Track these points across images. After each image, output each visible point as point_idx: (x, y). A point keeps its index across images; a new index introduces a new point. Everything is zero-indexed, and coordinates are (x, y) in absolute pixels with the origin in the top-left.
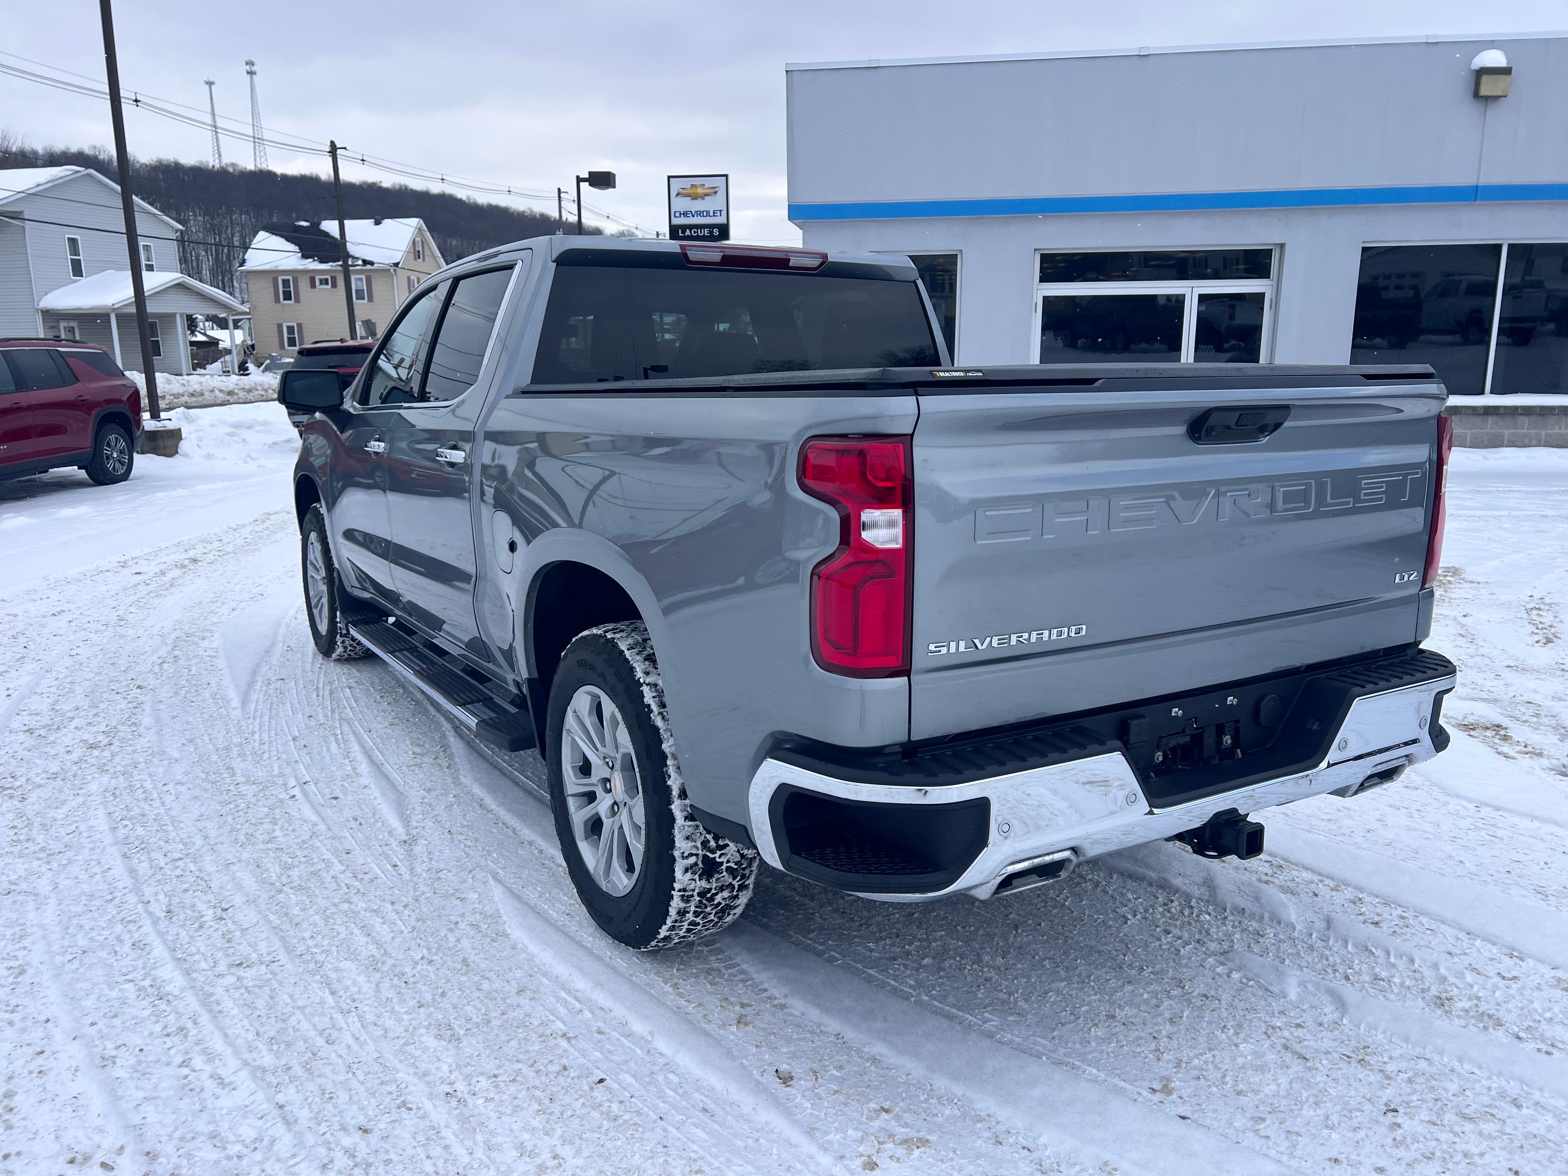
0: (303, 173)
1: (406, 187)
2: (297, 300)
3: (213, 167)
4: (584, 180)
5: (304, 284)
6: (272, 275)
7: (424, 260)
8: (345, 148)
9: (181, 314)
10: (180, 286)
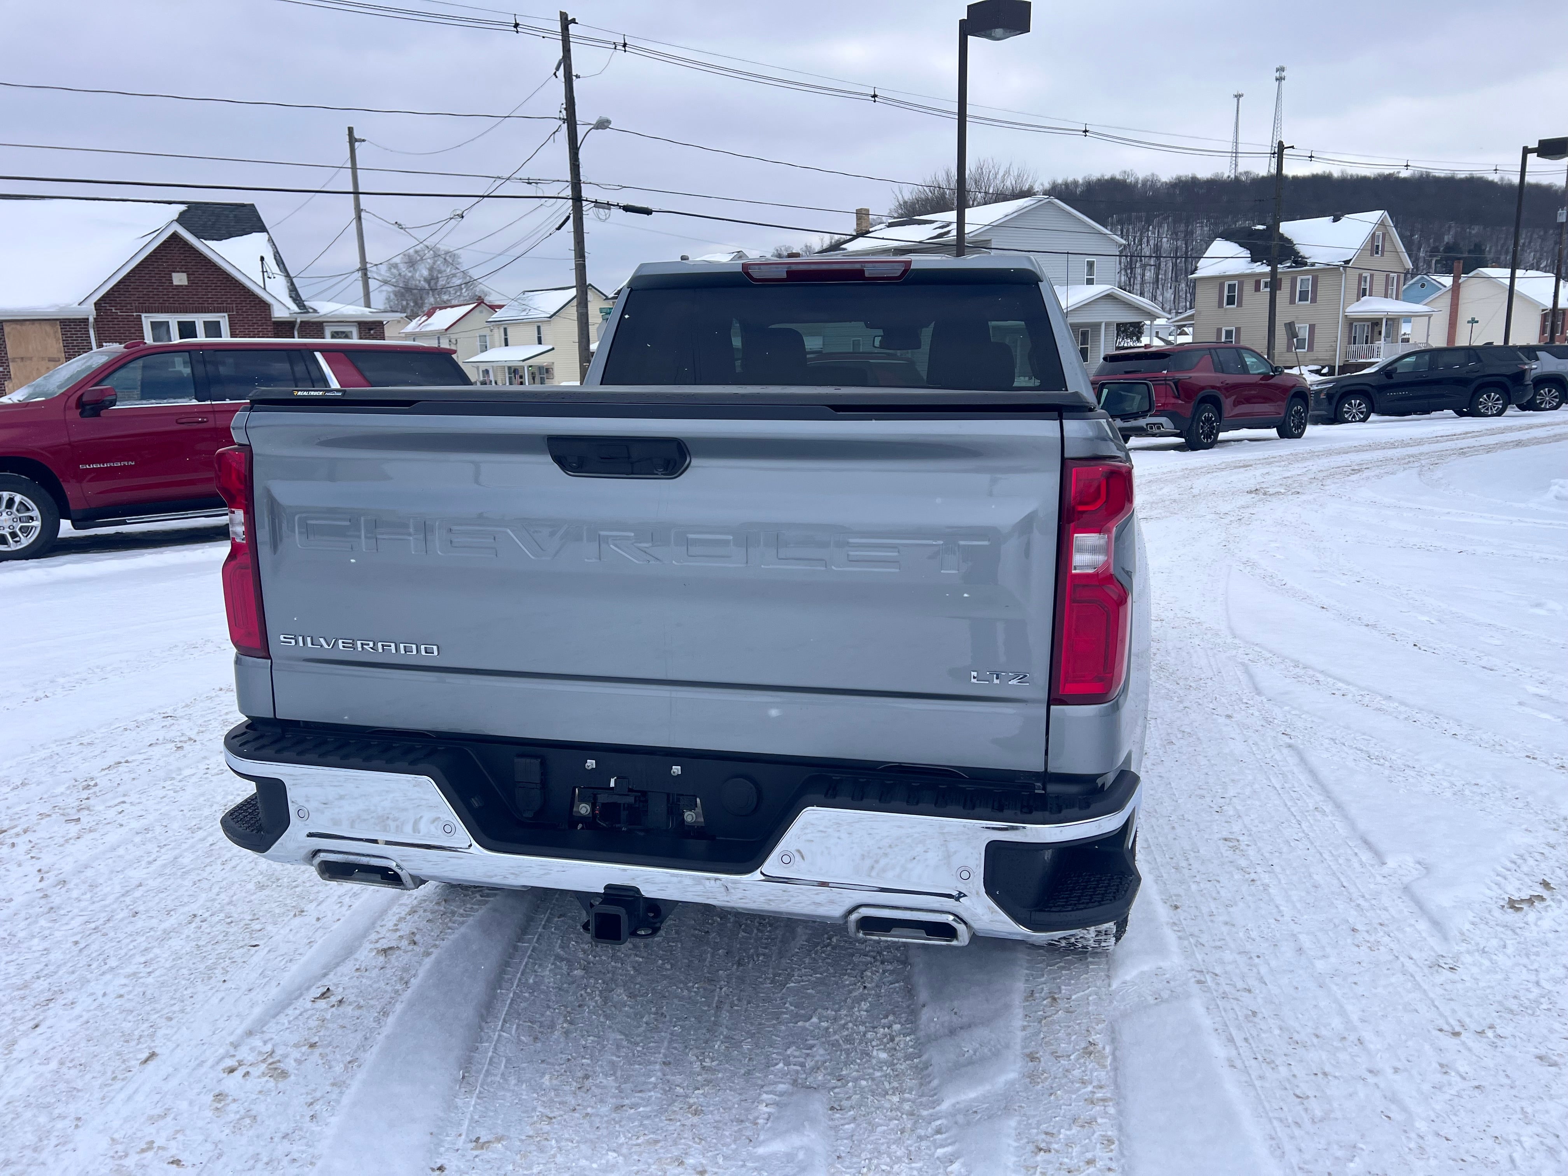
0: (1315, 173)
1: (1428, 174)
2: (1240, 305)
3: (1229, 177)
4: (1532, 151)
5: (1249, 288)
6: (1219, 280)
7: (1382, 255)
8: (1292, 147)
9: (1108, 325)
10: (1109, 297)
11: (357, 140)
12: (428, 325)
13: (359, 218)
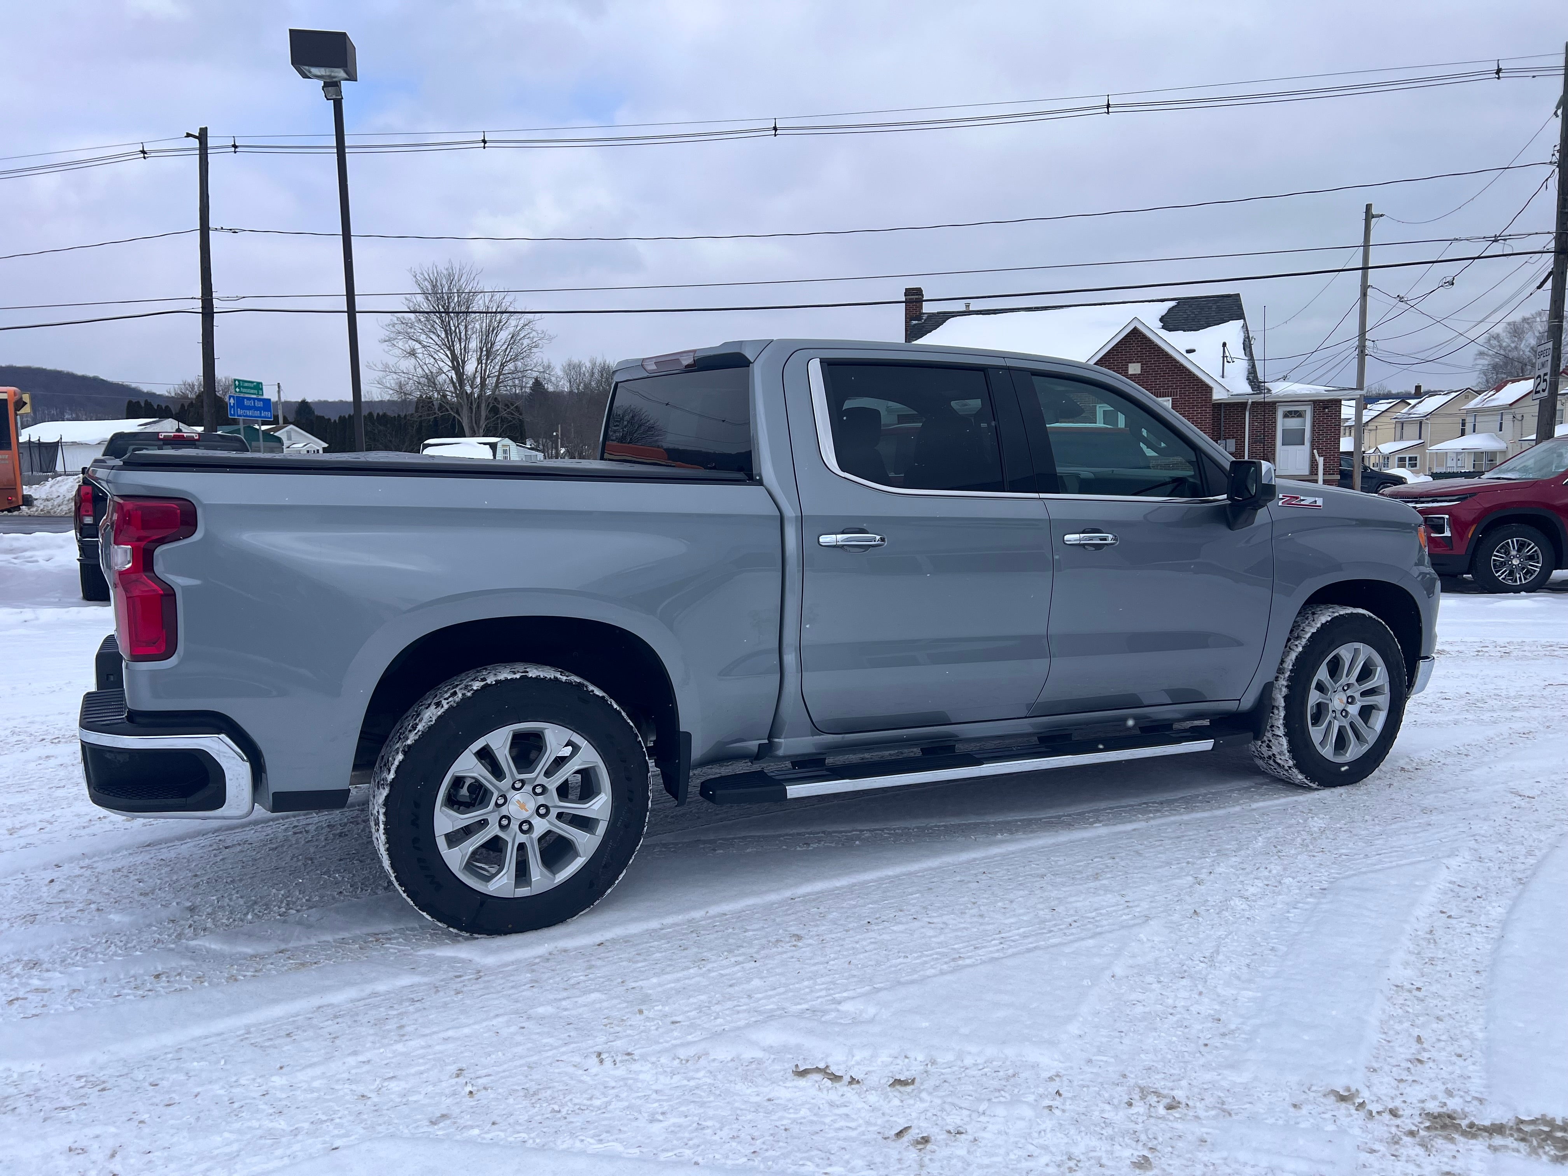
11: (1373, 217)
12: (1493, 400)
13: (1364, 295)
